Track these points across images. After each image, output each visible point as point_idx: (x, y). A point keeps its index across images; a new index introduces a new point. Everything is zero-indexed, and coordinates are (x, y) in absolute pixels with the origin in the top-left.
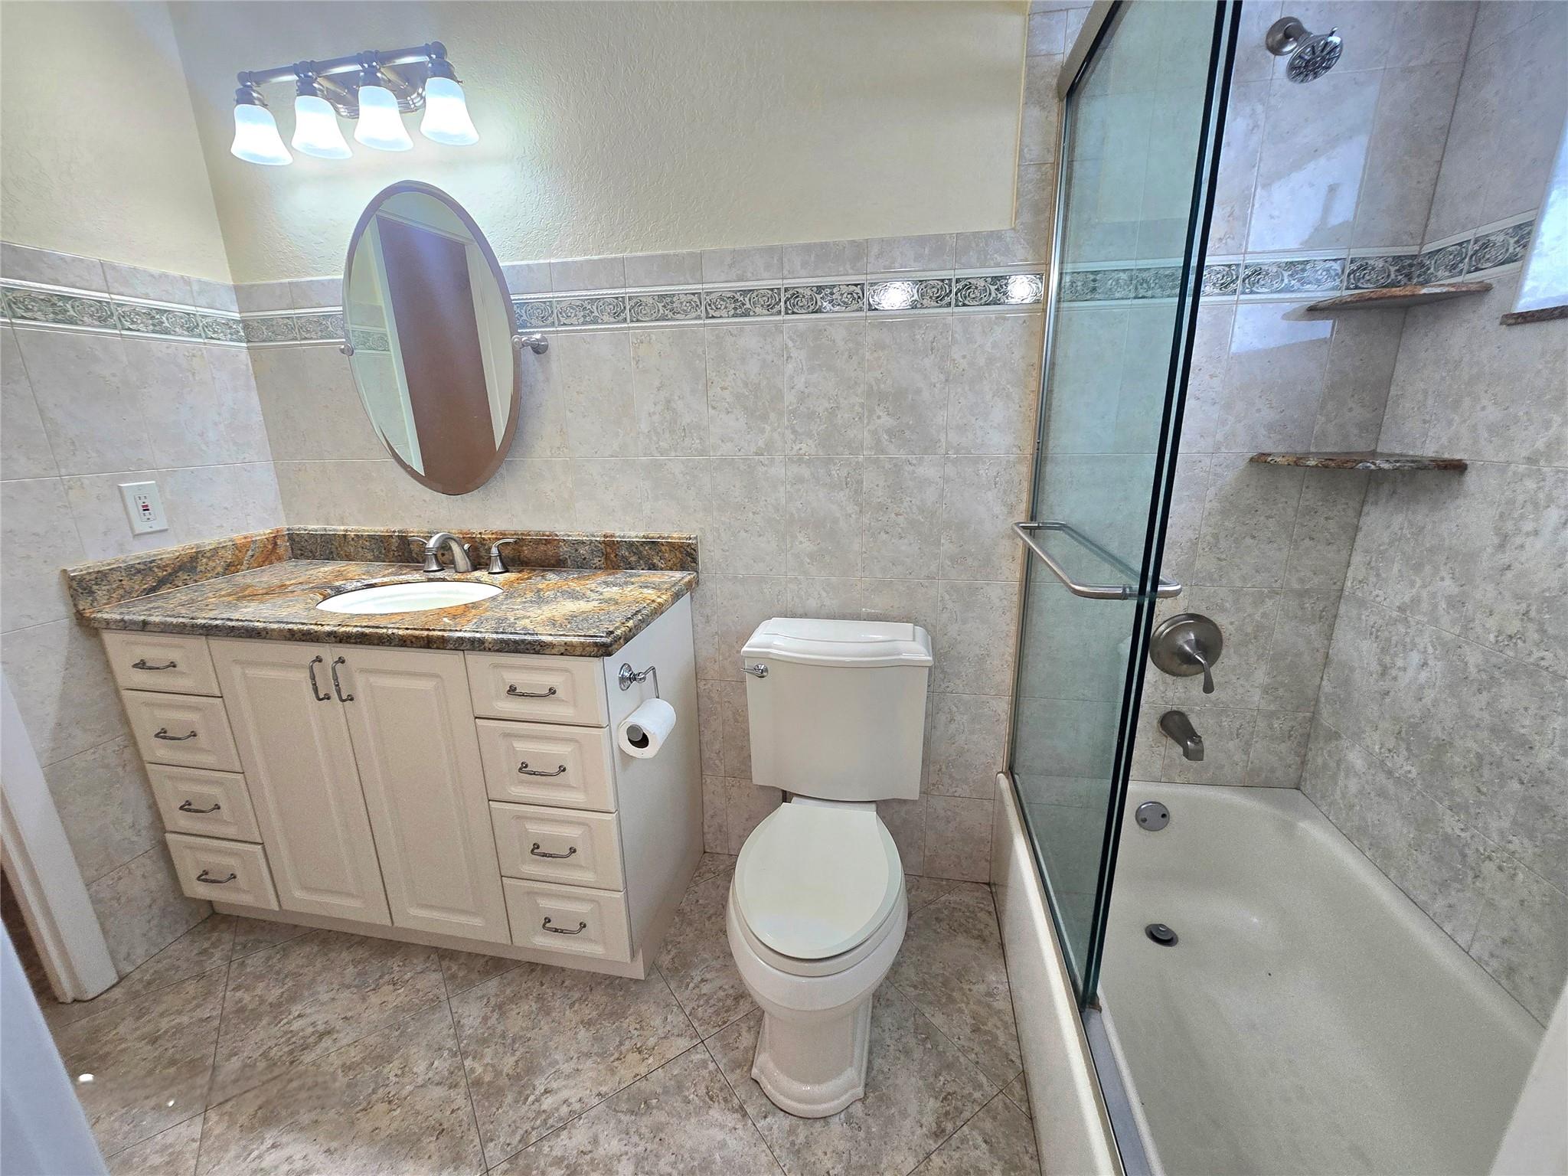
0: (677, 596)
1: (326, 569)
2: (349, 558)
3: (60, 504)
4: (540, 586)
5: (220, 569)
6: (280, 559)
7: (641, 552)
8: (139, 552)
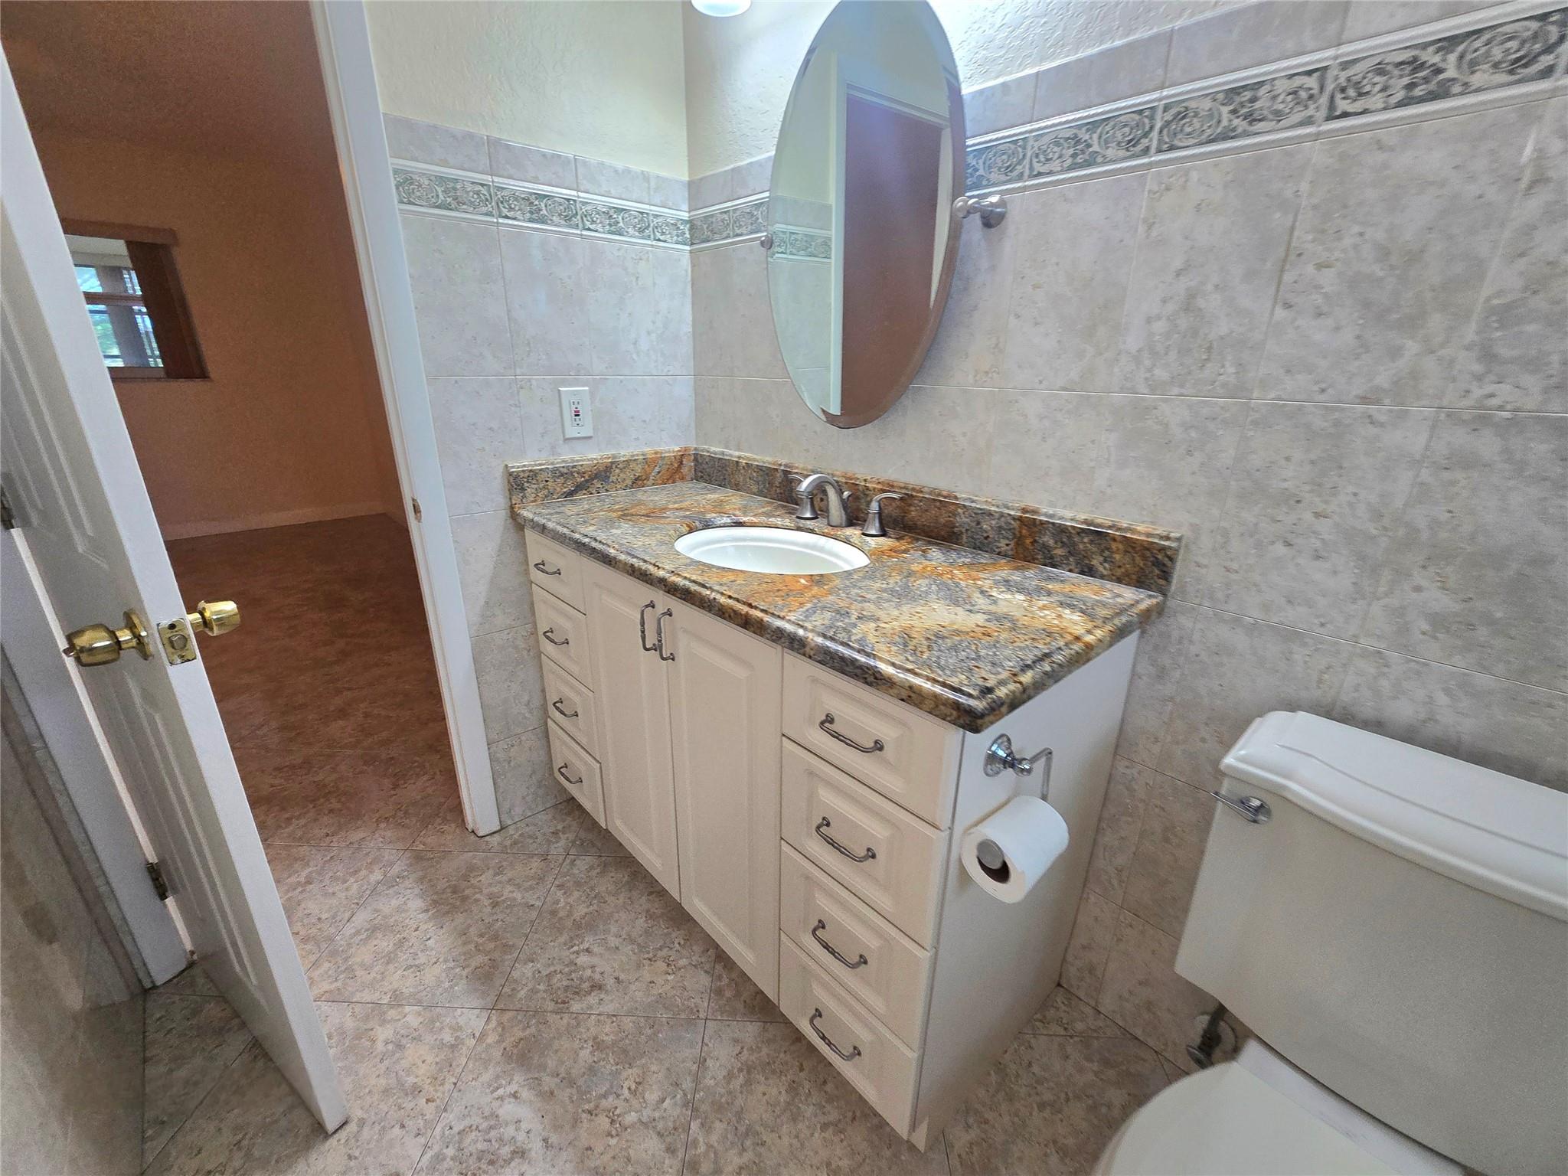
0: (1119, 634)
1: (712, 496)
2: (737, 487)
3: (512, 402)
4: (915, 567)
5: (629, 482)
6: (682, 479)
7: (1074, 544)
8: (568, 456)
